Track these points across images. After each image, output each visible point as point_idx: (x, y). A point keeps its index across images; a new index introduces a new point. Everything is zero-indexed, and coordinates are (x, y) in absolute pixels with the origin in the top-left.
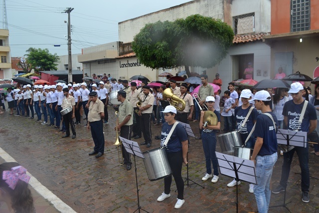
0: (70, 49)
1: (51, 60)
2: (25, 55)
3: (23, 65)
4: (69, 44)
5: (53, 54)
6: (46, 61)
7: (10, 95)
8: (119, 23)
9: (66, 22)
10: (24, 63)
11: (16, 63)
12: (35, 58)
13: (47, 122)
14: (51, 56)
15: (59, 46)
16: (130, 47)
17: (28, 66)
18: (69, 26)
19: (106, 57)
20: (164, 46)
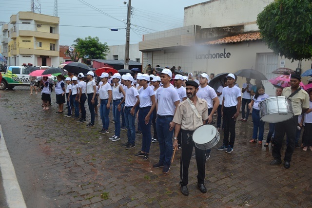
0: (128, 35)
1: (100, 50)
2: (72, 45)
3: (71, 53)
4: (128, 29)
5: (103, 43)
6: (95, 50)
7: (59, 85)
8: (186, 8)
9: (125, 3)
10: (72, 52)
11: (64, 52)
12: (84, 47)
13: (119, 137)
14: (101, 45)
15: (117, 30)
16: (208, 34)
17: (76, 55)
18: (129, 8)
19: (179, 45)
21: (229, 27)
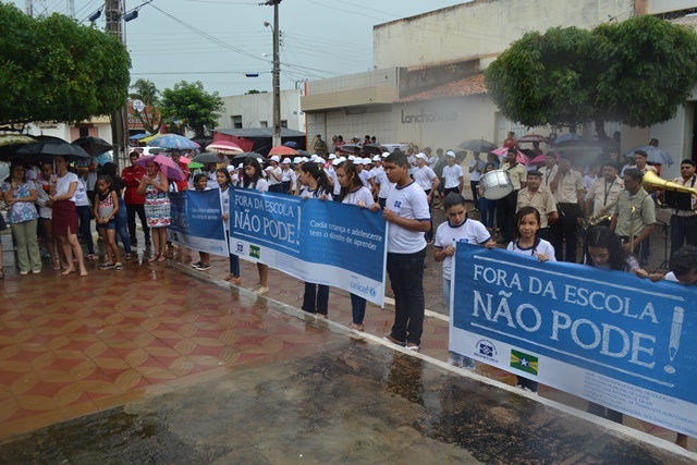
0: (277, 82)
4: (276, 72)
5: (211, 94)
6: (197, 108)
8: (376, 27)
9: (267, 25)
12: (174, 103)
14: (208, 98)
15: (257, 75)
18: (276, 34)
19: (373, 102)
20: (573, 80)
21: (454, 64)
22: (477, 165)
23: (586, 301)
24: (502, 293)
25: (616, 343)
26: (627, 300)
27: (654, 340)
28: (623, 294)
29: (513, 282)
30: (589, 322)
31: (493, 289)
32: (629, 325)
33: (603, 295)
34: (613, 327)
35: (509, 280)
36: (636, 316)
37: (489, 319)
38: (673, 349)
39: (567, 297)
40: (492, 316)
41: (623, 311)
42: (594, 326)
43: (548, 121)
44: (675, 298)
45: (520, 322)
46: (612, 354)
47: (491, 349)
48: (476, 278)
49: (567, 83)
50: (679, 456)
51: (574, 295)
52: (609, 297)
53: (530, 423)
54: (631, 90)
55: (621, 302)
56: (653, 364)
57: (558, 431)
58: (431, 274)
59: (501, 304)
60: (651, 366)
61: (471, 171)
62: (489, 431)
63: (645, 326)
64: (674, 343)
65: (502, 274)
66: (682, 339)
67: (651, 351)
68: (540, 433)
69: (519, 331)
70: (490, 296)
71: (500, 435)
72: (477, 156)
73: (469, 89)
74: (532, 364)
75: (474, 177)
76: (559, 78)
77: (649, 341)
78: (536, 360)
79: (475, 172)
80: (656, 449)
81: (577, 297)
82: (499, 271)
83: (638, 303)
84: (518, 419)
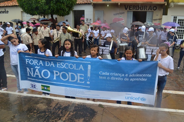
20: (44, 2)
22: (17, 27)
23: (63, 66)
24: (36, 67)
25: (73, 78)
26: (75, 65)
27: (83, 75)
28: (73, 63)
29: (40, 63)
30: (65, 73)
31: (33, 66)
32: (76, 72)
33: (68, 64)
34: (72, 73)
35: (38, 63)
36: (78, 69)
37: (33, 76)
38: (89, 77)
39: (58, 66)
40: (34, 75)
41: (74, 68)
42: (66, 74)
43: (38, 14)
44: (88, 62)
45: (43, 76)
46: (72, 81)
47: (35, 85)
48: (27, 63)
49: (43, 3)
50: (93, 104)
51: (60, 65)
52: (70, 65)
53: (51, 106)
54: (60, 6)
55: (73, 66)
56: (84, 82)
57: (60, 107)
58: (7, 62)
59: (36, 71)
60: (83, 82)
61: (16, 29)
62: (39, 114)
63: (80, 71)
64: (89, 75)
65: (36, 61)
66: (91, 74)
67: (83, 78)
68: (55, 109)
69: (43, 79)
70: (32, 69)
71: (43, 114)
72: (17, 24)
73: (12, 4)
74: (48, 88)
75: (17, 30)
76: (40, 2)
77: (82, 76)
78: (49, 87)
79: (17, 29)
80: (87, 104)
81: (61, 66)
82: (35, 60)
83: (78, 65)
84: (47, 106)
